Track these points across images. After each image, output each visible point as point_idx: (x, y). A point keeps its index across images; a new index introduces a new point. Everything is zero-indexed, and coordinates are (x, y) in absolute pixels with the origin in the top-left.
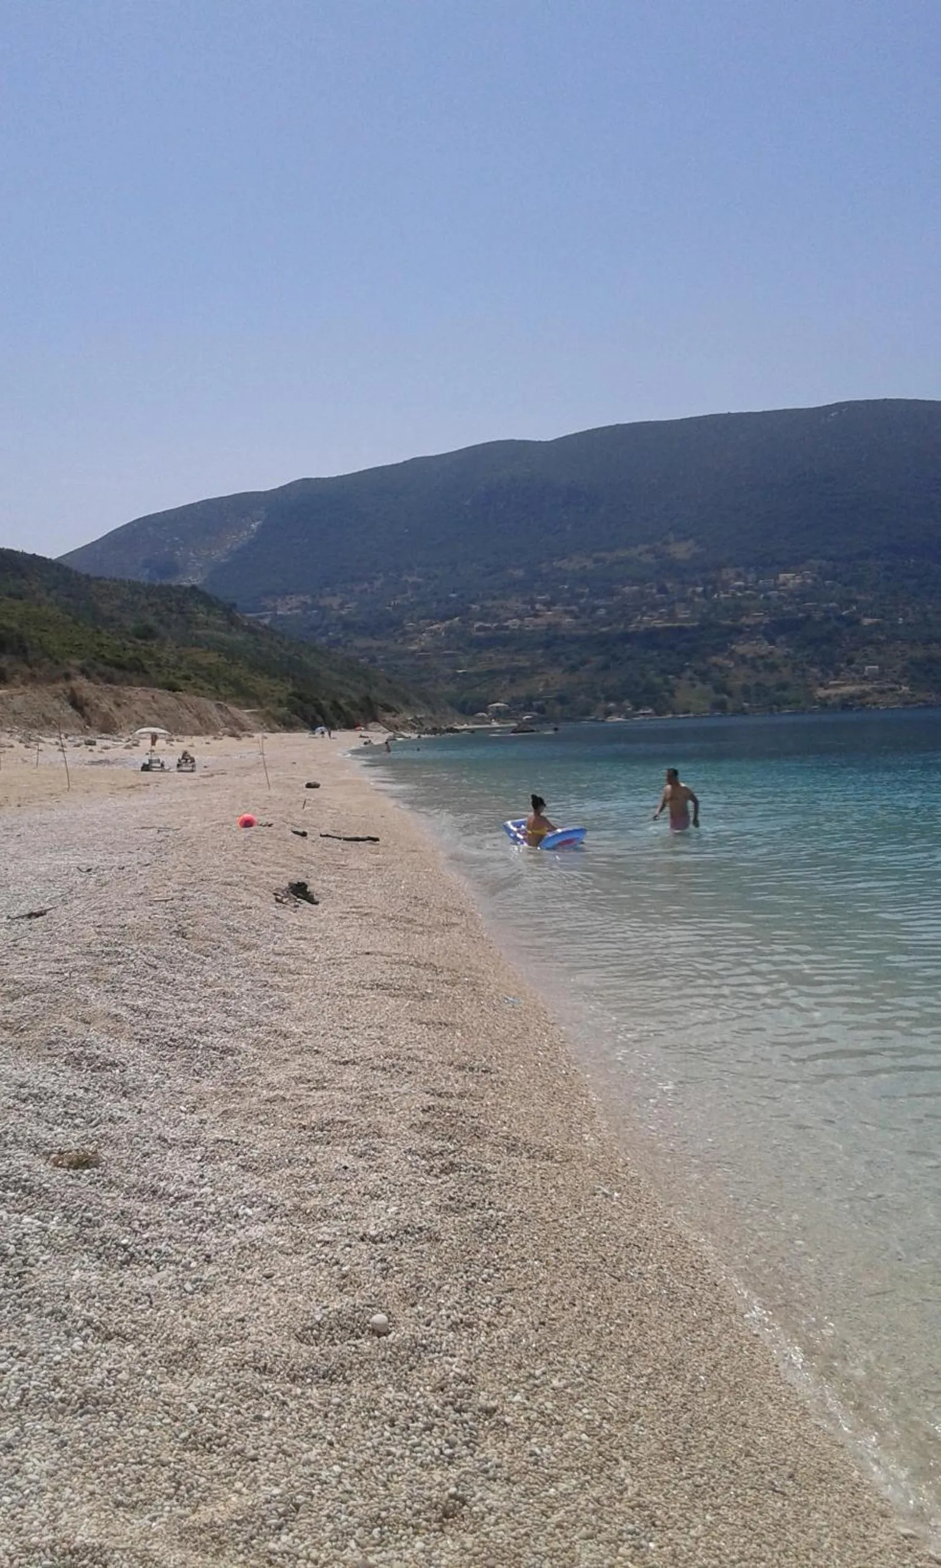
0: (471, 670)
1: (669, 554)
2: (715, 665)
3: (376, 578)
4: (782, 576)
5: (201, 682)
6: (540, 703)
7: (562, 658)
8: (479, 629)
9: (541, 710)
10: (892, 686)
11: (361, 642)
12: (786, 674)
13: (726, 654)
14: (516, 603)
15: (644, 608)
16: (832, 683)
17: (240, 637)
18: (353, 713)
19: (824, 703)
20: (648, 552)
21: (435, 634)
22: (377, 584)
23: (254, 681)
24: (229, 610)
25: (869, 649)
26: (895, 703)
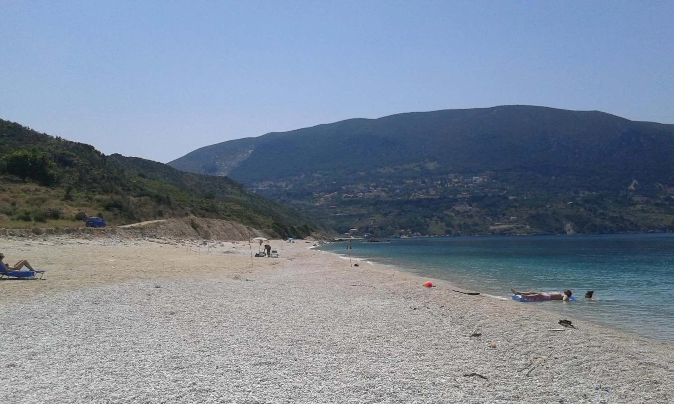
0: (342, 214)
1: (426, 168)
2: (446, 215)
3: (301, 175)
4: (474, 178)
5: (235, 217)
6: (371, 229)
7: (381, 210)
8: (346, 197)
9: (372, 232)
10: (523, 225)
11: (294, 202)
12: (476, 219)
13: (451, 210)
14: (361, 186)
15: (416, 190)
16: (496, 224)
17: (245, 199)
18: (300, 232)
19: (493, 232)
20: (417, 166)
21: (327, 198)
22: (302, 177)
23: (257, 217)
24: (240, 187)
25: (513, 209)
26: (523, 233)
